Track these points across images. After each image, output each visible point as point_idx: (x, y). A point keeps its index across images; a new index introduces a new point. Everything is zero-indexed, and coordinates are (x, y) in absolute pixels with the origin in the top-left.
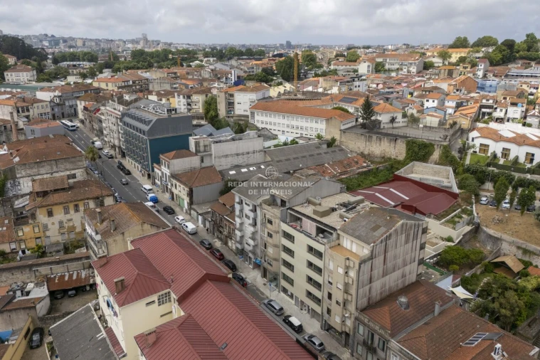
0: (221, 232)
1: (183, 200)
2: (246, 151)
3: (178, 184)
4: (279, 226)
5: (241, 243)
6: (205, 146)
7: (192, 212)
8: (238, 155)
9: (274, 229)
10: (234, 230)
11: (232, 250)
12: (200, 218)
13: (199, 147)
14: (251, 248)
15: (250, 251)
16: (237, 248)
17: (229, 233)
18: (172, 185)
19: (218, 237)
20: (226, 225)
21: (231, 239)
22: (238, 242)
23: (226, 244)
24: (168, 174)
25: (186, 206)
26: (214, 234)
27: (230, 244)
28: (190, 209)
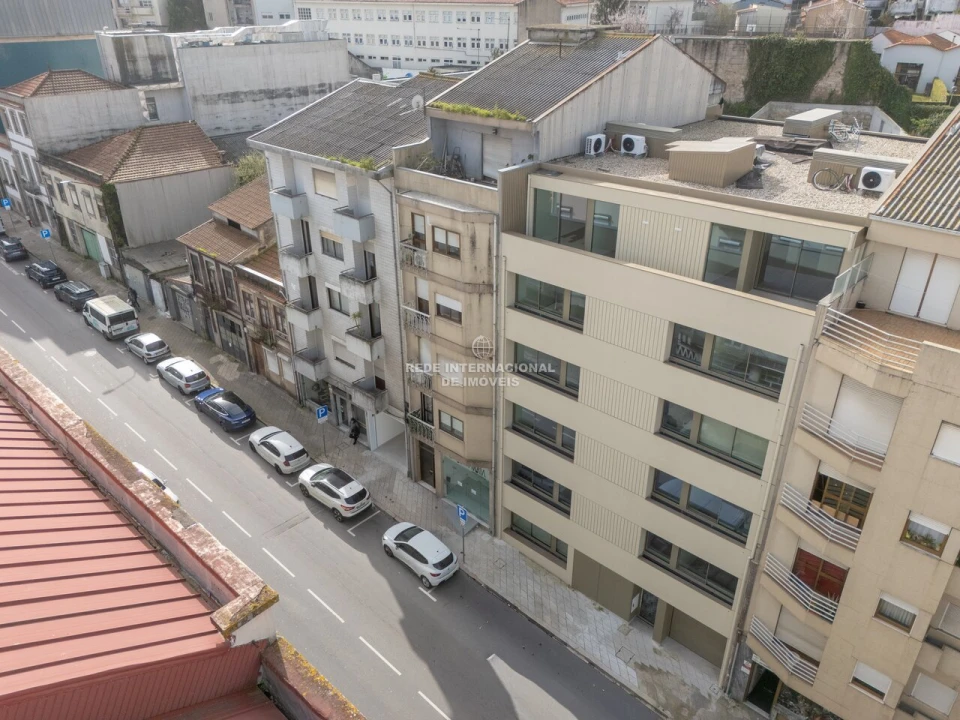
0: (233, 328)
1: (93, 234)
2: (296, 82)
3: (65, 181)
4: (493, 255)
5: (315, 358)
6: (155, 60)
7: (131, 272)
8: (271, 94)
9: (469, 276)
10: (280, 314)
11: (282, 387)
12: (156, 287)
13: (134, 60)
14: (358, 374)
15: (356, 385)
16: (300, 377)
17: (264, 326)
18: (50, 189)
19: (225, 348)
20: (247, 298)
21: (274, 346)
22: (301, 356)
23: (258, 366)
24: (32, 153)
25: (106, 254)
26: (210, 339)
27: (272, 366)
28: (121, 261)
